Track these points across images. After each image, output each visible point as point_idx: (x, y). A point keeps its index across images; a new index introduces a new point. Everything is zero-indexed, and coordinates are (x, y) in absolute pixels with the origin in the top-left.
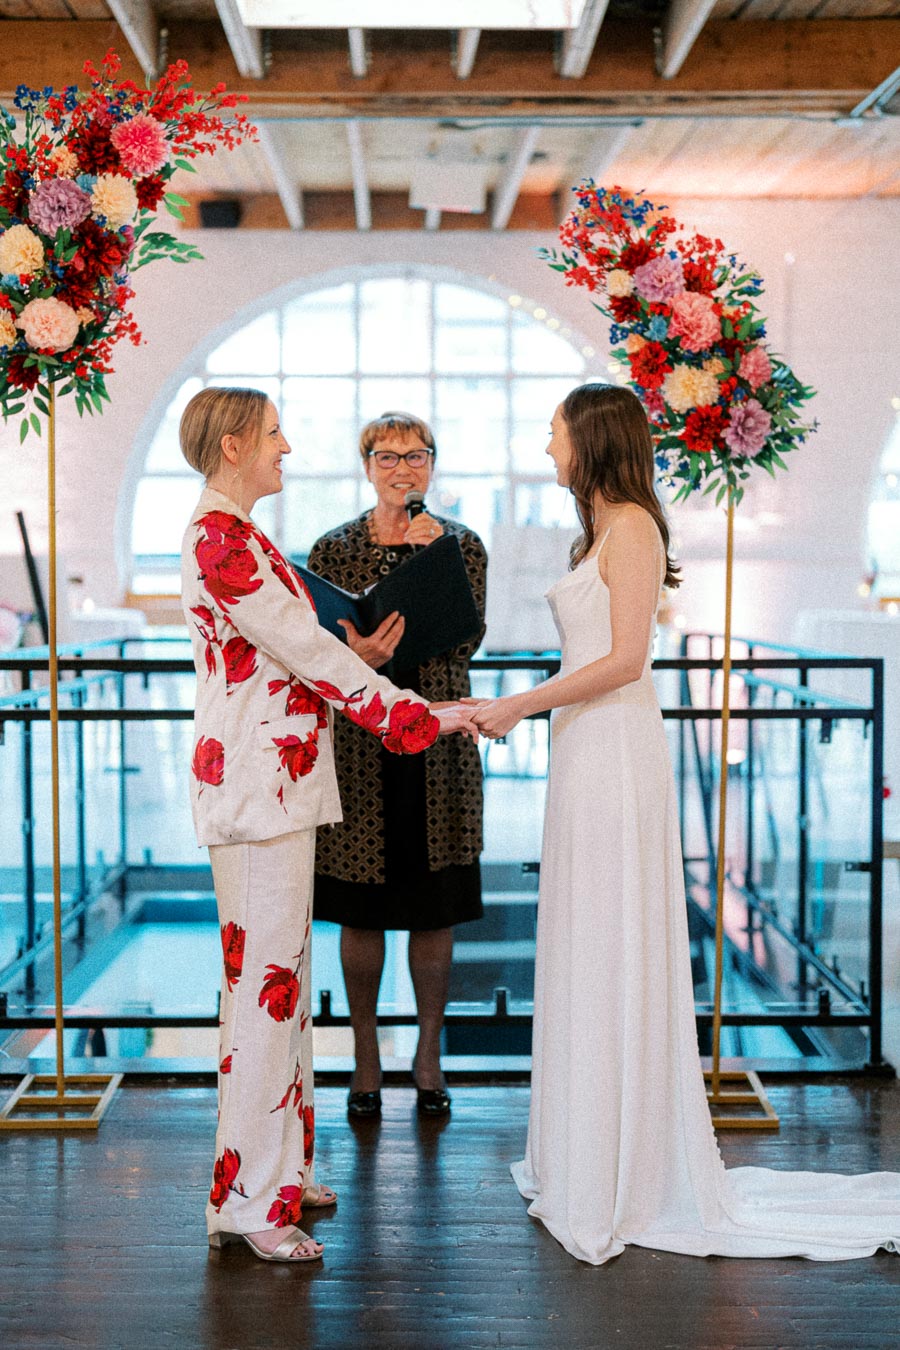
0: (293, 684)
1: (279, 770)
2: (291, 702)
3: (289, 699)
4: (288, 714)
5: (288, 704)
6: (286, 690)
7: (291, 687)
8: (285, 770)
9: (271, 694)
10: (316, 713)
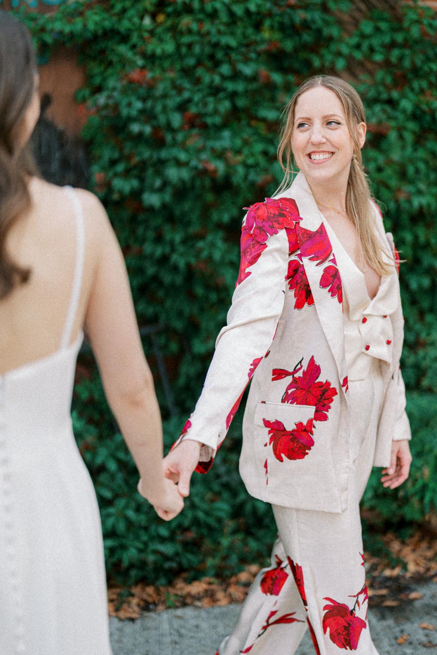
0: (296, 375)
1: (266, 445)
2: (290, 392)
3: (289, 388)
4: (283, 401)
5: (286, 392)
6: (288, 380)
7: (293, 377)
8: (270, 448)
9: (273, 379)
10: (315, 406)
